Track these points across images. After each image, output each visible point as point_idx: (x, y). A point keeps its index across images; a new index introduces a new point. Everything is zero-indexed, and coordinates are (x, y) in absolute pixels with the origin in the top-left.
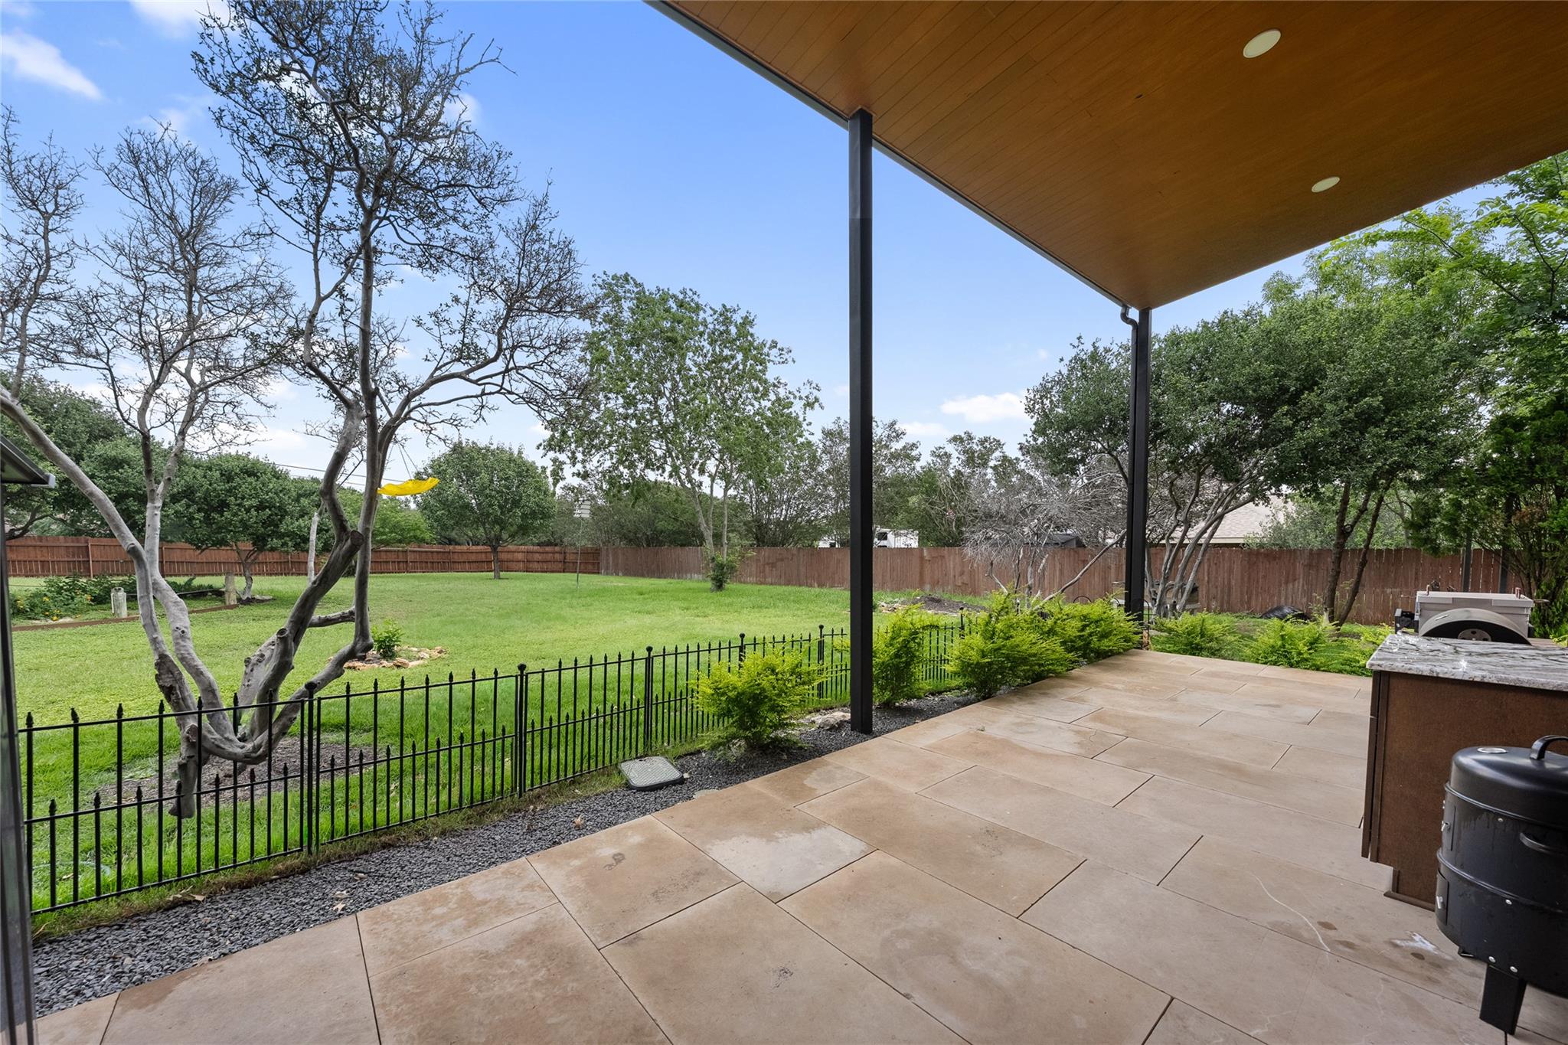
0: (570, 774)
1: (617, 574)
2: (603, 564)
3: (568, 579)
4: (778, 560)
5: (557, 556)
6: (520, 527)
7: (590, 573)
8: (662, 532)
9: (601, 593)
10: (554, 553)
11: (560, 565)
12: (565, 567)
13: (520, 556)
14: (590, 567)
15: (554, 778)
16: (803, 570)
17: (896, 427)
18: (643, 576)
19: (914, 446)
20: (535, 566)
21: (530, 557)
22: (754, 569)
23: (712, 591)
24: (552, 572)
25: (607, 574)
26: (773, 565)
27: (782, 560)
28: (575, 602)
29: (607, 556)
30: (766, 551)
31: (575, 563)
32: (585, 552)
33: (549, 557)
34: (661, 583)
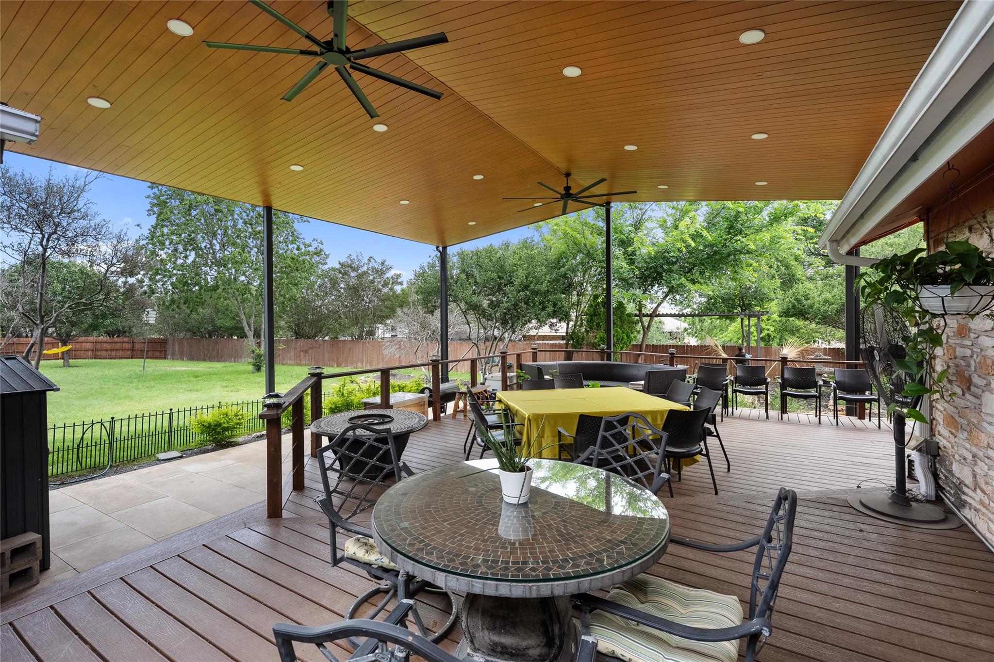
0: (132, 458)
1: (182, 359)
2: (170, 351)
3: (134, 365)
4: (309, 348)
5: (126, 346)
6: (90, 325)
7: (157, 358)
8: (221, 327)
9: (163, 377)
10: (122, 343)
11: (129, 353)
12: (134, 353)
13: (89, 346)
14: (157, 354)
15: (125, 459)
16: (327, 355)
17: (386, 263)
18: (204, 360)
19: (399, 276)
20: (104, 353)
21: (98, 346)
22: (292, 354)
23: (253, 373)
24: (121, 358)
25: (173, 359)
26: (306, 352)
27: (312, 348)
28: (140, 385)
29: (174, 345)
30: (301, 342)
31: (142, 351)
32: (152, 342)
33: (119, 346)
34: (218, 366)
